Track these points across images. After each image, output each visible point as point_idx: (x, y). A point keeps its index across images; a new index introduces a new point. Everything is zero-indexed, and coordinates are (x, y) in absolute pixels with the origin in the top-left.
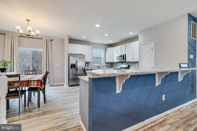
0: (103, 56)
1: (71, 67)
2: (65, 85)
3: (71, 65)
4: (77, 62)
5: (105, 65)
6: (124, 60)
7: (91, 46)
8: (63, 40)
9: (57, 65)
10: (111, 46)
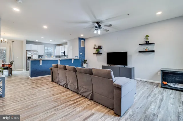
0: (53, 52)
1: (28, 59)
2: (24, 70)
3: (28, 58)
4: (32, 56)
5: (55, 57)
6: (64, 55)
7: (44, 46)
8: (22, 42)
9: (18, 57)
10: (59, 45)
